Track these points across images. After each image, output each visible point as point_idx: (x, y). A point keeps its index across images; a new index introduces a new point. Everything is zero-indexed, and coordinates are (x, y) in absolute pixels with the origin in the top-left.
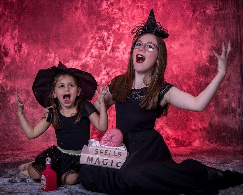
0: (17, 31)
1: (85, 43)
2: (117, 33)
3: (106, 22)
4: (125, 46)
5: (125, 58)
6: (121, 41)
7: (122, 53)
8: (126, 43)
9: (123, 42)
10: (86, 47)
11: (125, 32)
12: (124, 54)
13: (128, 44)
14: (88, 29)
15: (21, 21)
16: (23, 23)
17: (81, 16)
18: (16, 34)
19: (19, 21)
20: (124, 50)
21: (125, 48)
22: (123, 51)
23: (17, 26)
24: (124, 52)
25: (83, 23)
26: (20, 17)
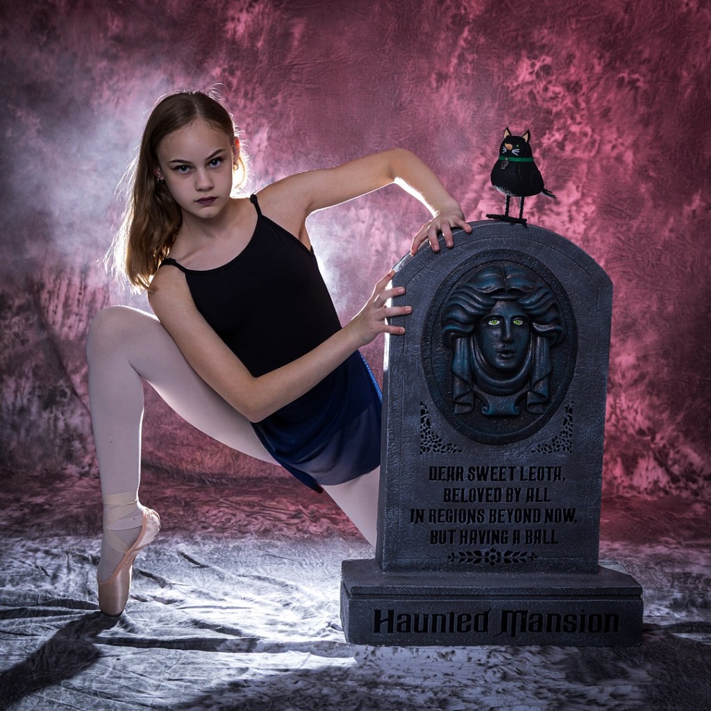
0: (265, 136)
1: (461, 183)
2: (556, 158)
3: (525, 123)
4: (576, 195)
5: (574, 232)
6: (566, 181)
7: (565, 217)
8: (580, 189)
9: (571, 185)
10: (464, 193)
11: (578, 154)
12: (571, 219)
13: (585, 191)
14: (474, 140)
15: (276, 109)
16: (281, 114)
17: (455, 100)
18: (259, 145)
19: (272, 106)
20: (574, 208)
21: (576, 203)
22: (569, 211)
23: (264, 121)
24: (574, 213)
25: (460, 122)
26: (274, 95)
